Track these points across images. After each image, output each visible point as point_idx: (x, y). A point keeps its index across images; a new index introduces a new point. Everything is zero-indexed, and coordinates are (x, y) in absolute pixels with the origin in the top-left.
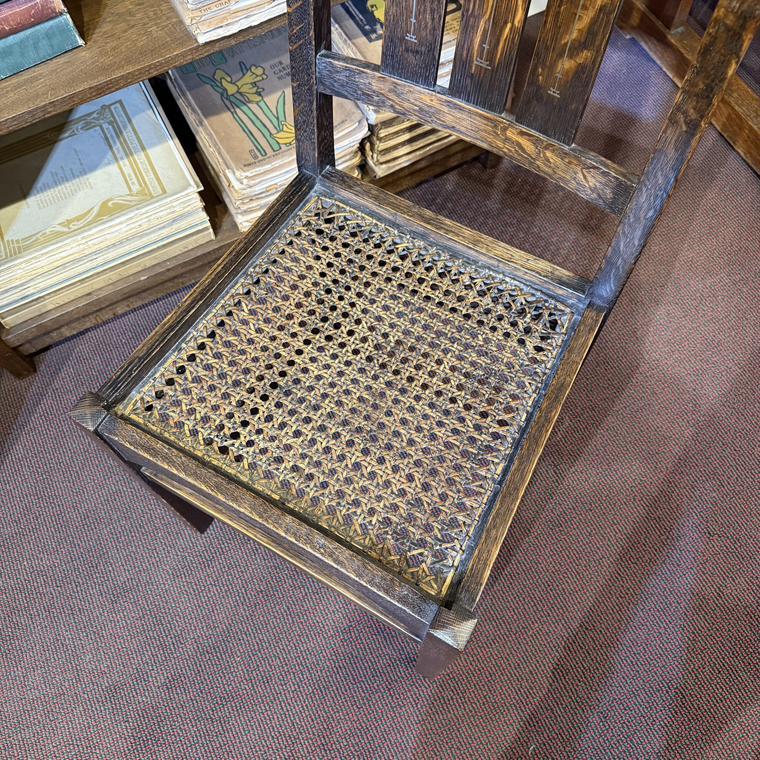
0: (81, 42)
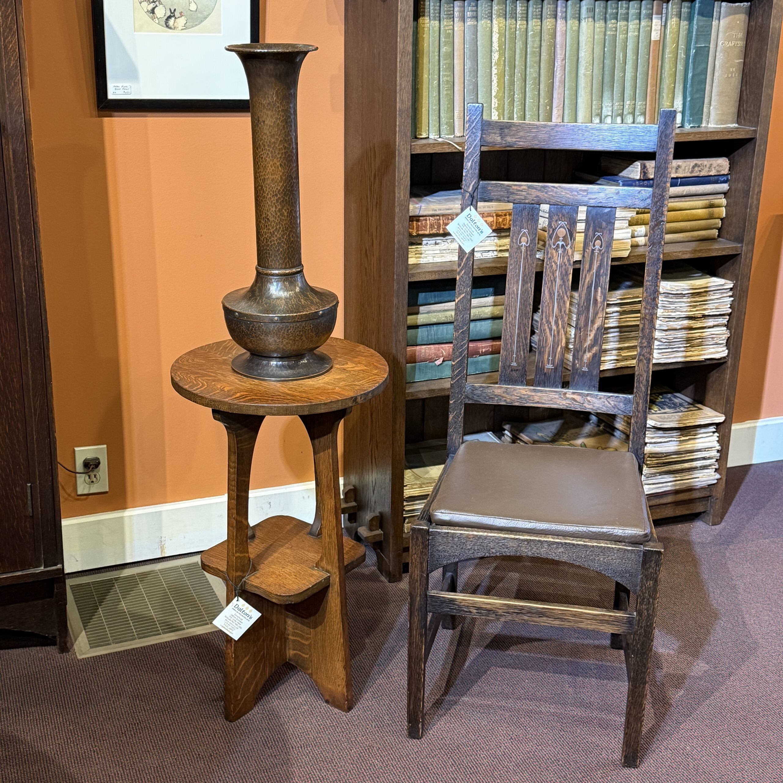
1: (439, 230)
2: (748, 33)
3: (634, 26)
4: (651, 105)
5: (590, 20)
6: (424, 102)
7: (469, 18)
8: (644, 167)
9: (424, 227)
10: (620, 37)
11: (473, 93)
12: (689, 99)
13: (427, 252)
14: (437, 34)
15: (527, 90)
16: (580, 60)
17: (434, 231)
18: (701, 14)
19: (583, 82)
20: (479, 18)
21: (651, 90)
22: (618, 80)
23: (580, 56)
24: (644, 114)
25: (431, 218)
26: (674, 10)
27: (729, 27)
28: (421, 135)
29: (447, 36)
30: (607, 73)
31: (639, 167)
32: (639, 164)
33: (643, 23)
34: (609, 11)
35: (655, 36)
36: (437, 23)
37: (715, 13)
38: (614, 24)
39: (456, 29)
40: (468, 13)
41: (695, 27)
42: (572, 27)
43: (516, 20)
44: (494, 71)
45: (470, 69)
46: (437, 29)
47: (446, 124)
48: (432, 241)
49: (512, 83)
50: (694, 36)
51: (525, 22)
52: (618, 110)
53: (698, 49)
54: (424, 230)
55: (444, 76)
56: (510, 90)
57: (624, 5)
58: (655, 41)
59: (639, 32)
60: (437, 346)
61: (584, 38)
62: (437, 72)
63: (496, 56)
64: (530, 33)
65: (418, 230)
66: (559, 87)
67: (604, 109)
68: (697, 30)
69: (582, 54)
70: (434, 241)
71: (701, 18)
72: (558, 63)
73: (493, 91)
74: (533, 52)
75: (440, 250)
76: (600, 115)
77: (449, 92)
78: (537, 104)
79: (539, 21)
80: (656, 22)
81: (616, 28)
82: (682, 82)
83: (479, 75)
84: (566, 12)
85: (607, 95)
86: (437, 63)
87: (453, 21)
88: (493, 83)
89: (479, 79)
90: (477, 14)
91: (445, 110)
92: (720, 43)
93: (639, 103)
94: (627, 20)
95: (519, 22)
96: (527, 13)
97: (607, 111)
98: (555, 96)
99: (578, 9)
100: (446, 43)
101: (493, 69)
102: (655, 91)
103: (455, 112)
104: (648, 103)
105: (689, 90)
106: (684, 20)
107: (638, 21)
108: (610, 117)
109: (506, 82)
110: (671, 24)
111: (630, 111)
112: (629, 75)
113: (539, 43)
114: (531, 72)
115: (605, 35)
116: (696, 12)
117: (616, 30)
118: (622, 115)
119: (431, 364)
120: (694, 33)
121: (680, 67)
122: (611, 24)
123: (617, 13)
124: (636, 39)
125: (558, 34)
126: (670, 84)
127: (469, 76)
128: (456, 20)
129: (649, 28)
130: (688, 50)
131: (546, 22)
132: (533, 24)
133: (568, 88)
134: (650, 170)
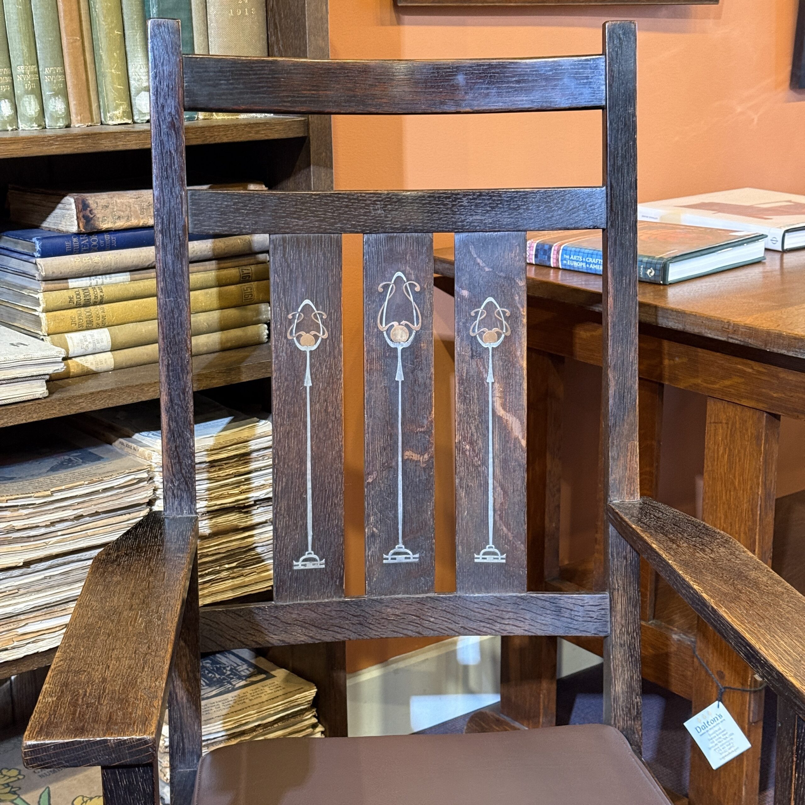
4: (76, 74)
8: (83, 208)
21: (68, 43)
24: (62, 93)
31: (73, 206)
32: (72, 200)
93: (46, 71)
102: (79, 43)
104: (68, 71)
111: (29, 86)
118: (10, 96)
126: (112, 29)
134: (99, 213)
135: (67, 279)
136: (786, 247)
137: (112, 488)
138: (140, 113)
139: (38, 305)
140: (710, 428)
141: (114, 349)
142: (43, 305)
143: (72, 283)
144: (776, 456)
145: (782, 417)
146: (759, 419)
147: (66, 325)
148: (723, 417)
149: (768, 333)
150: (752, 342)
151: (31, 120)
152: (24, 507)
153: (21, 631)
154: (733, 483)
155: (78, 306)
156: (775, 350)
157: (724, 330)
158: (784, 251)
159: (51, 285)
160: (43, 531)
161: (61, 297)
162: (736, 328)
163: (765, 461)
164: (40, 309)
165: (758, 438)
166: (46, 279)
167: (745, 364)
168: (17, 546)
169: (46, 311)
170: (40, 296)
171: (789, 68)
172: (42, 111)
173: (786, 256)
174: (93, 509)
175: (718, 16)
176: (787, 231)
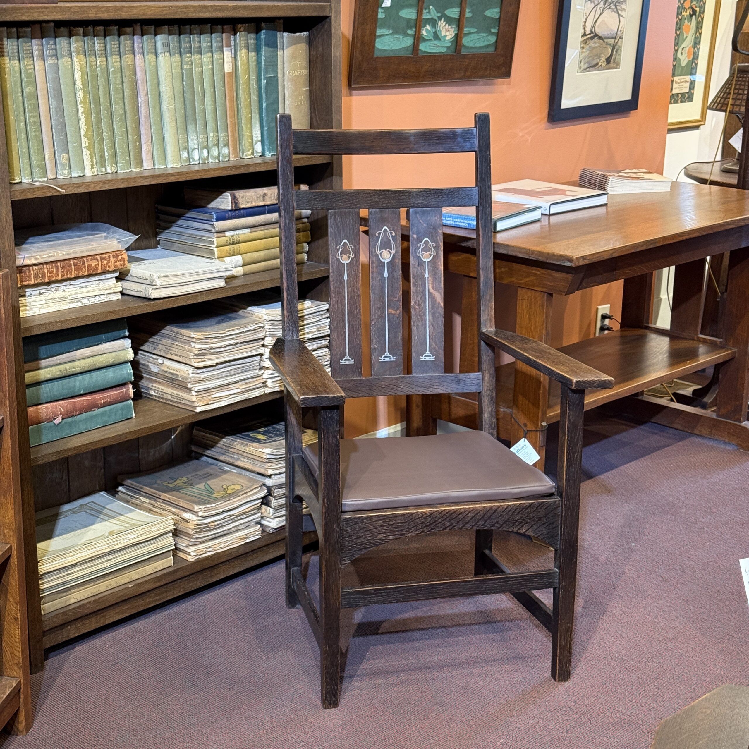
0: (134, 415)
1: (44, 279)
2: (310, 62)
3: (208, 59)
4: (233, 135)
5: (167, 54)
6: (13, 145)
7: (49, 56)
8: (234, 198)
9: (28, 277)
10: (196, 71)
11: (62, 132)
12: (266, 128)
13: (32, 304)
14: (18, 75)
15: (115, 127)
16: (162, 94)
17: (39, 281)
18: (267, 45)
19: (167, 117)
20: (59, 56)
21: (230, 122)
22: (199, 113)
23: (161, 90)
24: (227, 145)
25: (34, 267)
26: (242, 42)
27: (294, 57)
28: (14, 180)
29: (29, 76)
30: (188, 106)
31: (230, 197)
32: (229, 194)
33: (216, 56)
34: (183, 45)
35: (228, 68)
36: (17, 62)
37: (279, 44)
38: (189, 57)
39: (36, 68)
40: (48, 51)
41: (263, 58)
42: (150, 63)
43: (96, 57)
44: (81, 110)
45: (56, 109)
46: (17, 69)
47: (38, 167)
48: (35, 291)
49: (99, 121)
50: (263, 67)
51: (105, 59)
52: (203, 142)
53: (269, 79)
54: (28, 281)
55: (30, 117)
56: (98, 128)
57: (196, 39)
58: (229, 73)
59: (213, 65)
60: (54, 404)
61: (162, 73)
62: (22, 113)
63: (80, 94)
64: (111, 70)
65: (22, 281)
66: (145, 122)
67: (190, 142)
68: (265, 60)
69: (163, 89)
70: (38, 292)
71: (267, 48)
72: (142, 99)
73: (82, 130)
74: (117, 89)
75: (45, 300)
76: (187, 148)
77: (37, 133)
78: (126, 141)
79: (118, 57)
80: (228, 54)
81: (191, 61)
82: (257, 111)
83: (65, 114)
84: (142, 47)
85: (191, 128)
86: (21, 104)
87: (33, 60)
88: (81, 122)
89: (66, 118)
90: (56, 52)
91: (35, 153)
92: (287, 72)
93: (222, 135)
94: (200, 53)
95: (99, 59)
96: (105, 50)
97: (193, 144)
98: (142, 131)
99: (154, 44)
100: (28, 83)
101: (80, 107)
102: (234, 122)
103: (46, 153)
104: (229, 135)
105: (265, 119)
106: (252, 52)
107: (210, 54)
108: (197, 150)
109: (93, 120)
110: (240, 55)
111: (215, 142)
112: (209, 108)
113: (120, 79)
114: (117, 109)
115: (182, 69)
116: (263, 43)
117: (192, 64)
118: (207, 147)
119: (49, 424)
120: (263, 64)
121: (254, 97)
122: (186, 57)
123: (191, 47)
124: (211, 72)
125: (138, 70)
126: (247, 114)
127: (56, 116)
128: (35, 59)
129: (222, 61)
130: (259, 80)
131: (126, 58)
132: (113, 60)
133: (154, 124)
134: (240, 200)
135: (224, 232)
136: (551, 213)
137: (249, 331)
138: (257, 152)
139: (214, 244)
140: (519, 303)
141: (244, 265)
142: (216, 244)
143: (227, 234)
144: (551, 314)
145: (554, 295)
146: (543, 297)
147: (224, 254)
148: (526, 297)
149: (548, 254)
150: (541, 259)
151: (215, 158)
152: (215, 338)
153: (213, 396)
154: (531, 329)
155: (230, 244)
156: (552, 262)
157: (527, 253)
158: (550, 215)
159: (219, 235)
160: (222, 349)
161: (223, 240)
162: (533, 252)
163: (546, 317)
164: (215, 246)
165: (543, 306)
166: (217, 232)
167: (536, 270)
168: (213, 356)
169: (217, 247)
170: (215, 240)
171: (547, 110)
172: (219, 154)
173: (551, 217)
174: (242, 340)
175: (509, 84)
176: (551, 204)
